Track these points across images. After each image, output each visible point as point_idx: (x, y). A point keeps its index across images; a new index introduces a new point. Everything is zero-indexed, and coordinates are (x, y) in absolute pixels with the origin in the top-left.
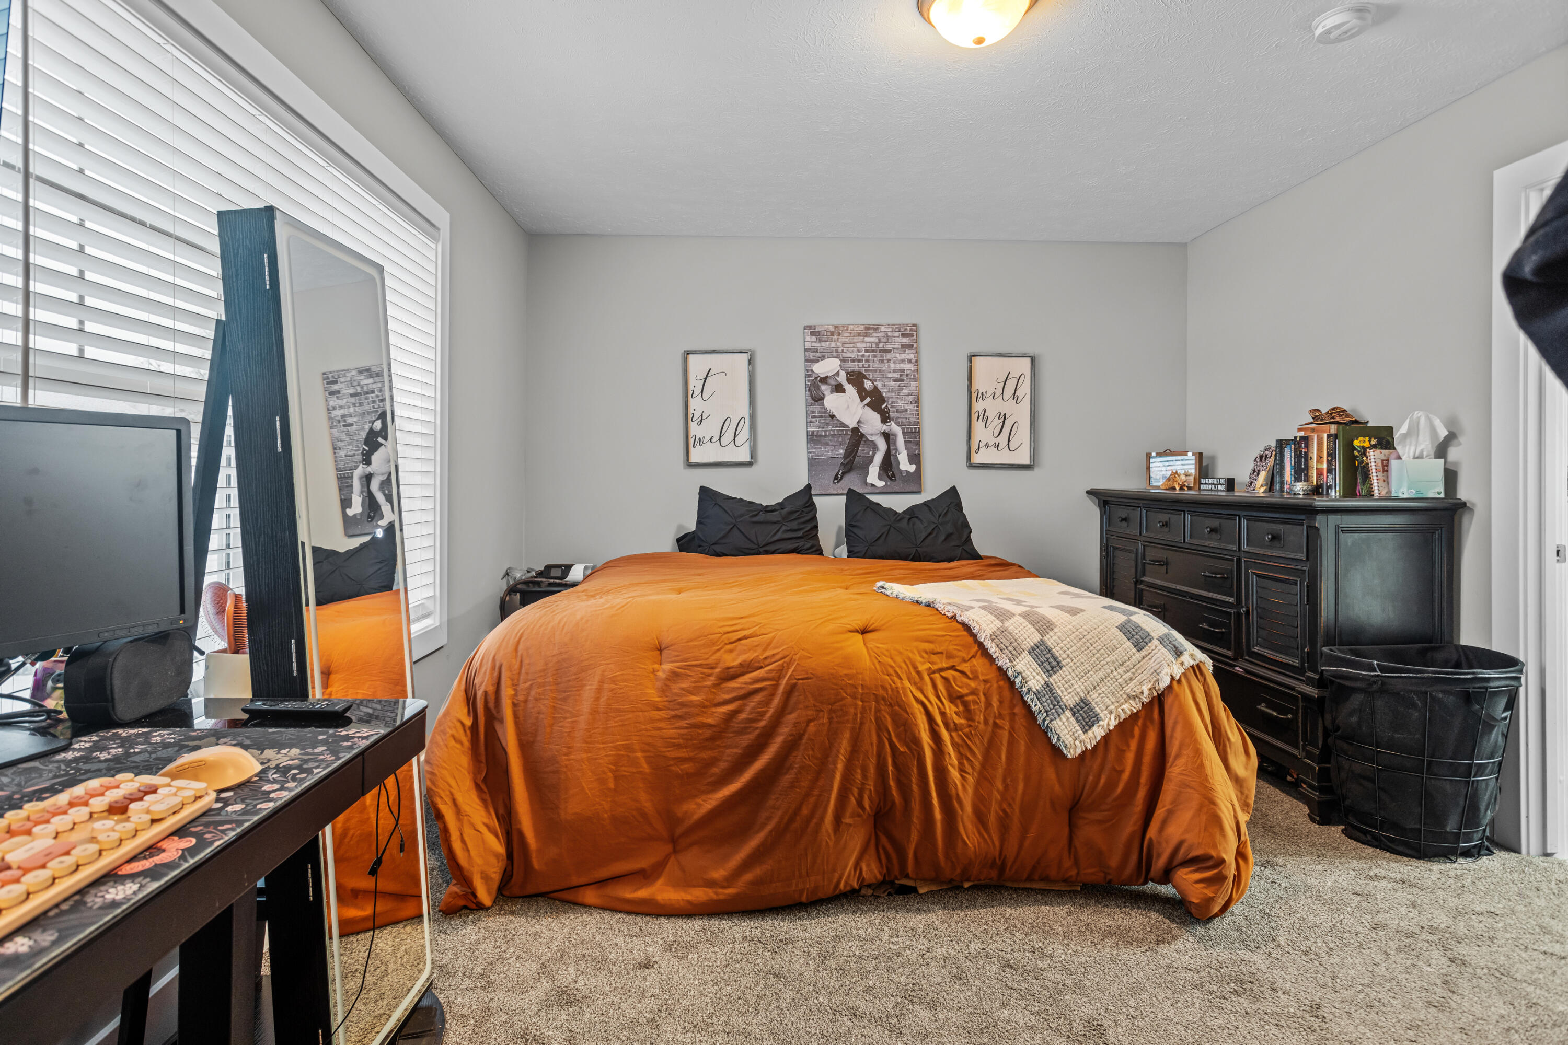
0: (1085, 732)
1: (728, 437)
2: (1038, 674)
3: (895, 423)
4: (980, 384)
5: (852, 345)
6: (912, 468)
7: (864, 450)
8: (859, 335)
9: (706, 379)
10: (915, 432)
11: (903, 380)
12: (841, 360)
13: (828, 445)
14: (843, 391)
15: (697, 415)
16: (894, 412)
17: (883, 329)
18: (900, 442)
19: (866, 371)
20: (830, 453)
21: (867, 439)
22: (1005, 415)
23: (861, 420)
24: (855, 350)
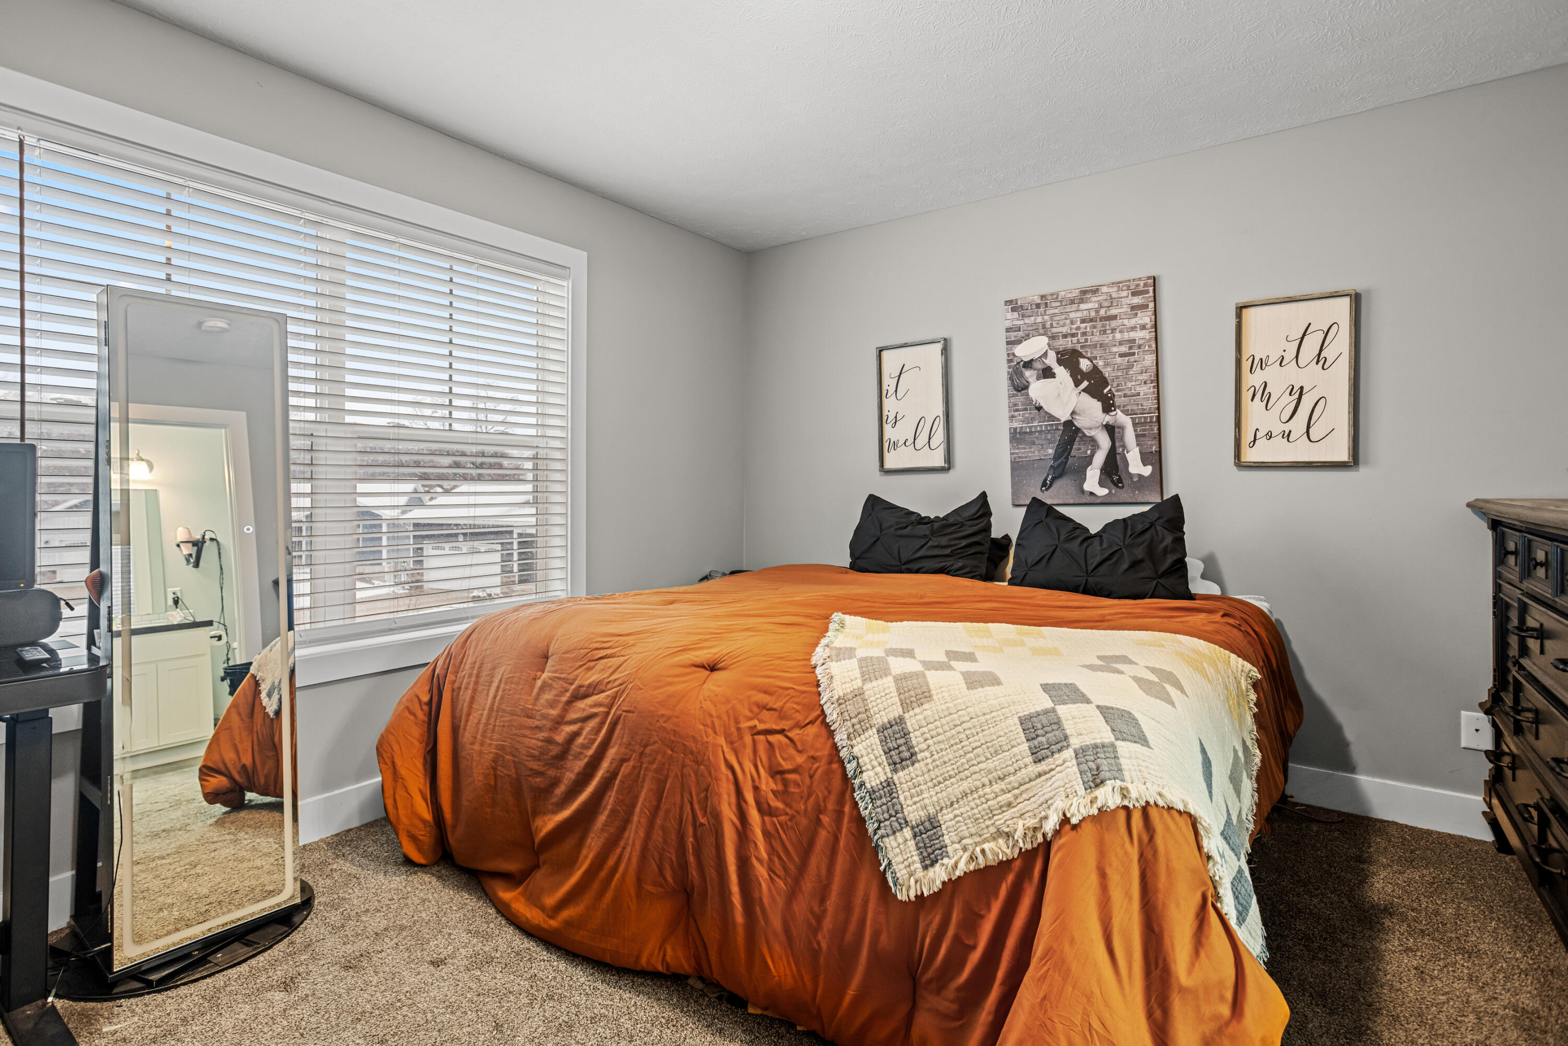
0: (925, 868)
1: (922, 439)
2: (880, 764)
3: (1122, 411)
4: (1254, 347)
5: (1063, 317)
6: (1147, 471)
7: (1079, 449)
8: (1072, 302)
9: (899, 376)
10: (1151, 422)
11: (1134, 354)
12: (1049, 337)
13: (1034, 443)
14: (1053, 375)
15: (891, 417)
16: (1120, 397)
17: (1104, 289)
18: (1130, 436)
19: (1082, 347)
20: (1036, 453)
21: (1084, 435)
22: (1302, 388)
23: (1076, 410)
24: (1068, 322)
